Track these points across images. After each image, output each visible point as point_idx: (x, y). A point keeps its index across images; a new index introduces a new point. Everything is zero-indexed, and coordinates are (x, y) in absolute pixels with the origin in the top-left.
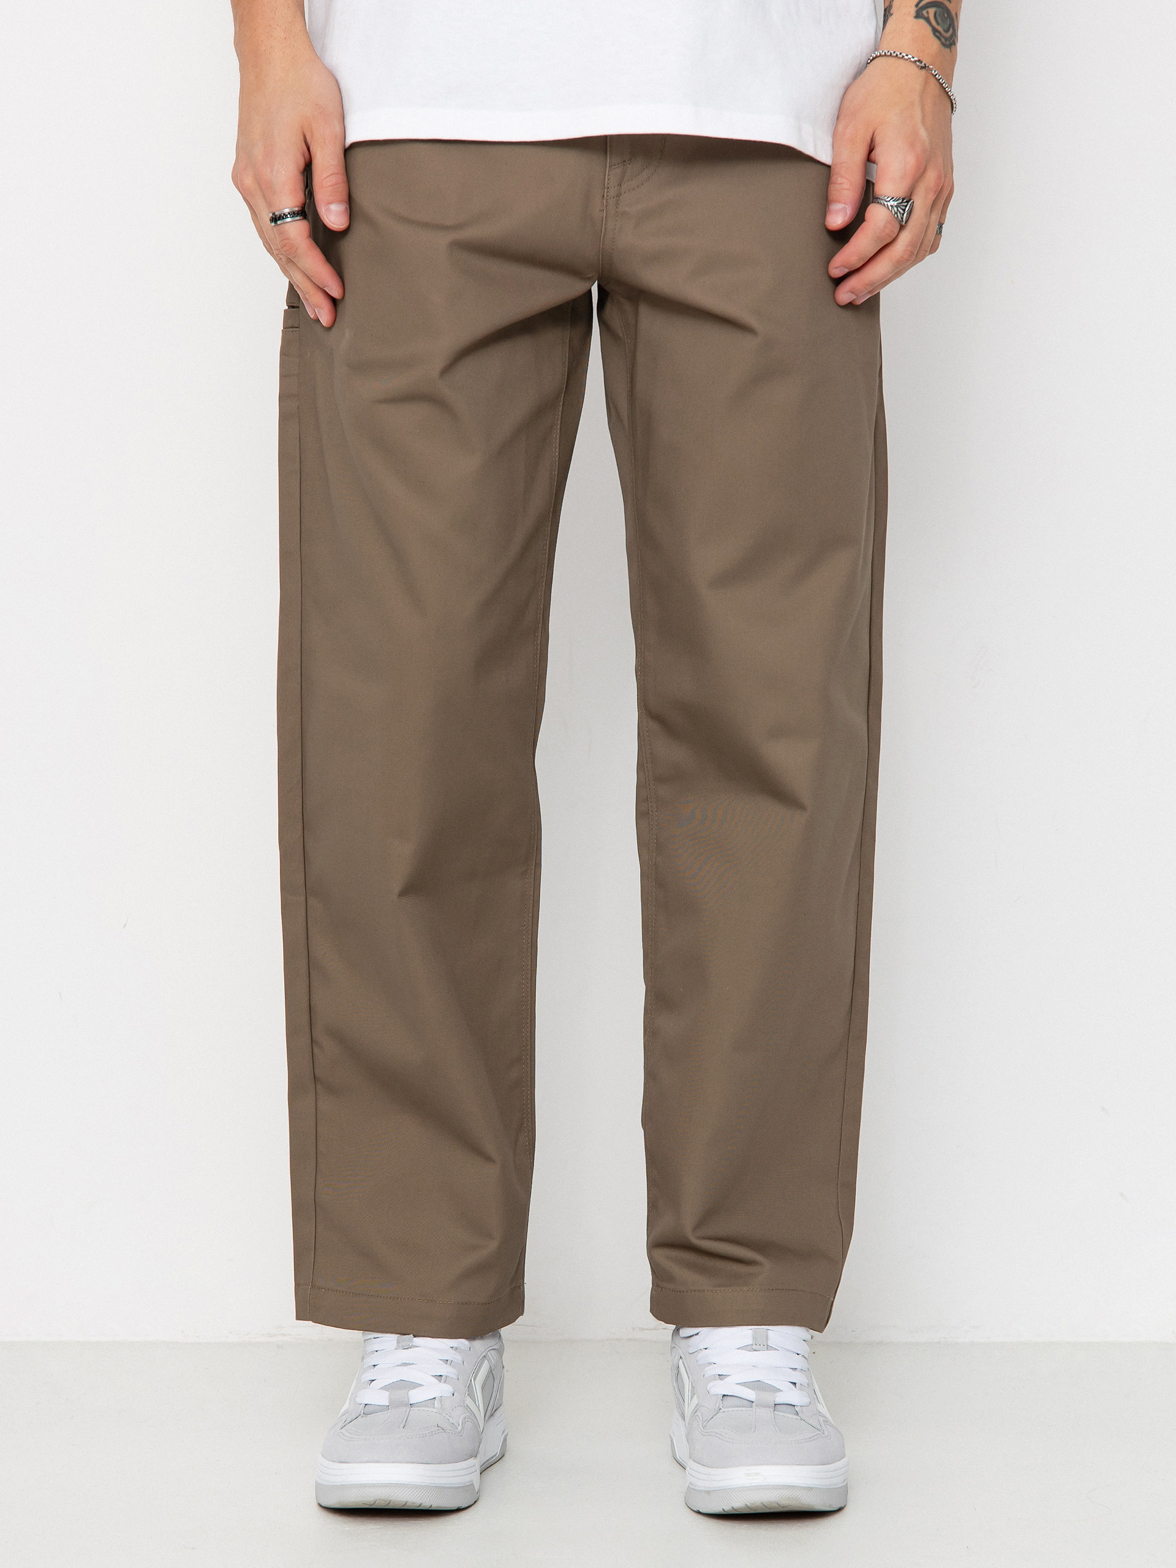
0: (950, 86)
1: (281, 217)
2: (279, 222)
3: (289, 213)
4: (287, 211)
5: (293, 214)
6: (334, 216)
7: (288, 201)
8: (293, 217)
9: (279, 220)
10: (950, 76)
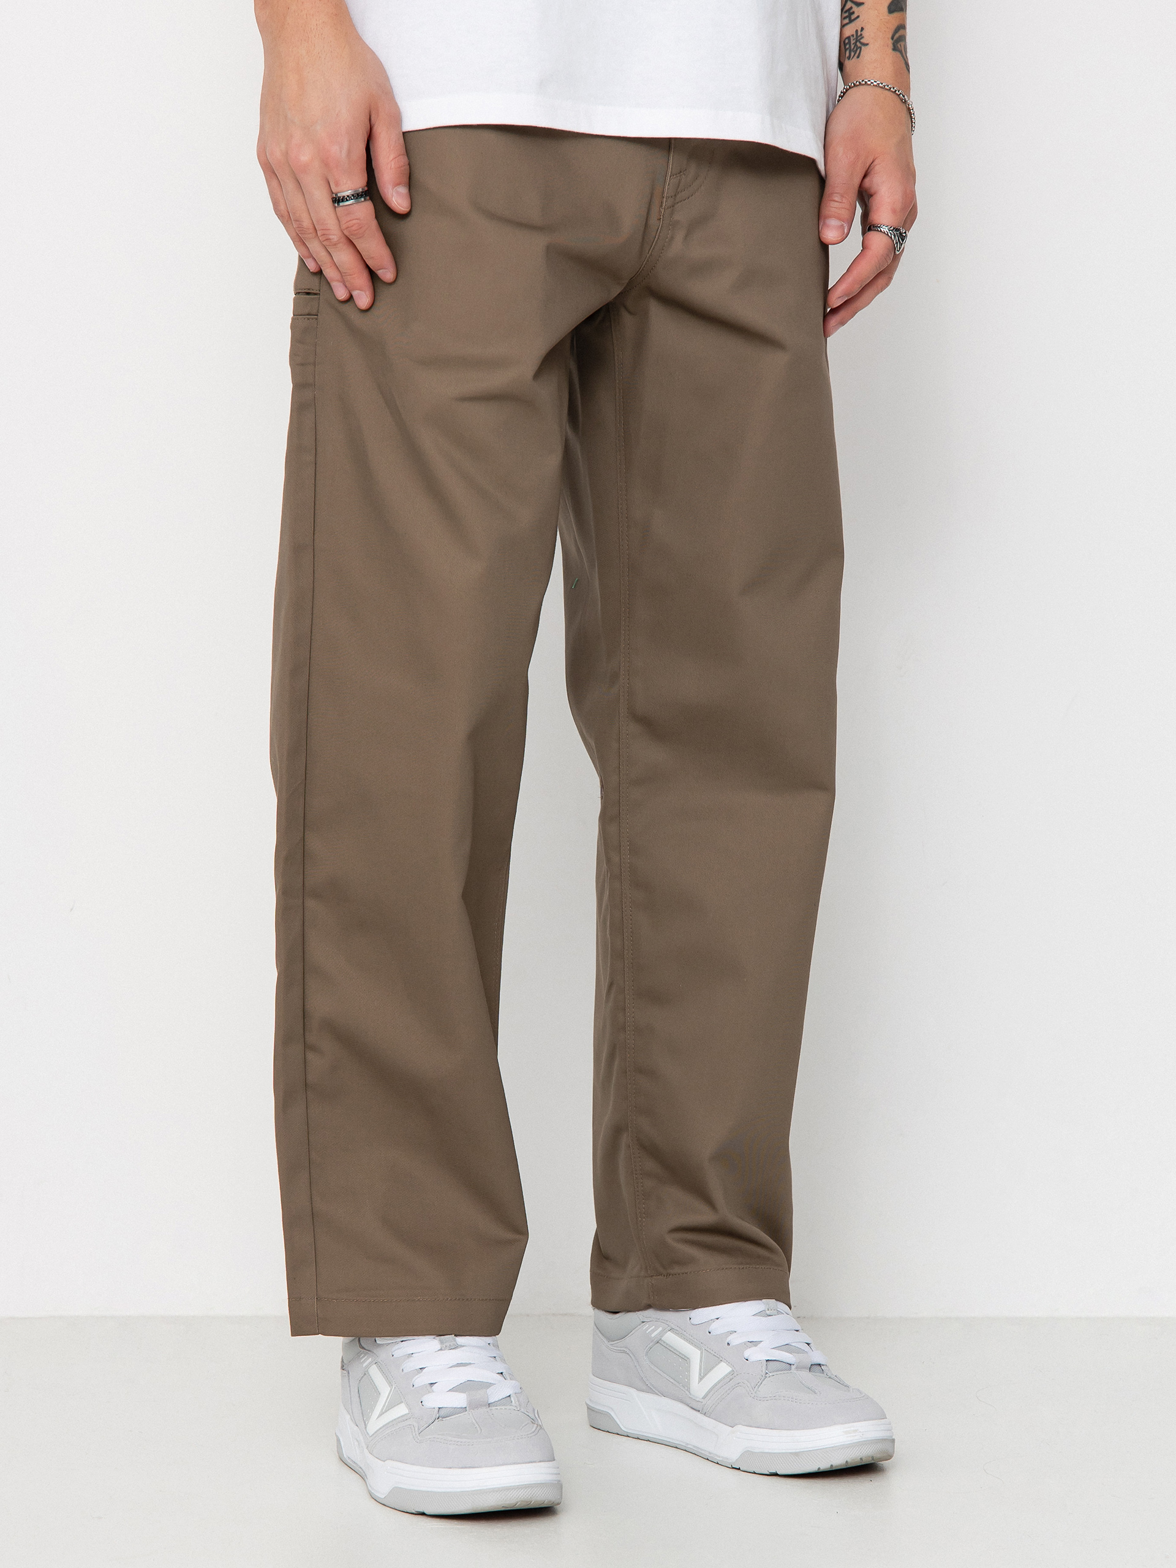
0: (909, 97)
1: (343, 199)
2: (341, 204)
3: (353, 195)
4: (349, 193)
5: (357, 196)
6: (397, 198)
7: (352, 182)
8: (357, 198)
9: (343, 201)
10: (907, 88)
